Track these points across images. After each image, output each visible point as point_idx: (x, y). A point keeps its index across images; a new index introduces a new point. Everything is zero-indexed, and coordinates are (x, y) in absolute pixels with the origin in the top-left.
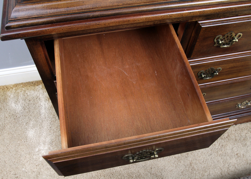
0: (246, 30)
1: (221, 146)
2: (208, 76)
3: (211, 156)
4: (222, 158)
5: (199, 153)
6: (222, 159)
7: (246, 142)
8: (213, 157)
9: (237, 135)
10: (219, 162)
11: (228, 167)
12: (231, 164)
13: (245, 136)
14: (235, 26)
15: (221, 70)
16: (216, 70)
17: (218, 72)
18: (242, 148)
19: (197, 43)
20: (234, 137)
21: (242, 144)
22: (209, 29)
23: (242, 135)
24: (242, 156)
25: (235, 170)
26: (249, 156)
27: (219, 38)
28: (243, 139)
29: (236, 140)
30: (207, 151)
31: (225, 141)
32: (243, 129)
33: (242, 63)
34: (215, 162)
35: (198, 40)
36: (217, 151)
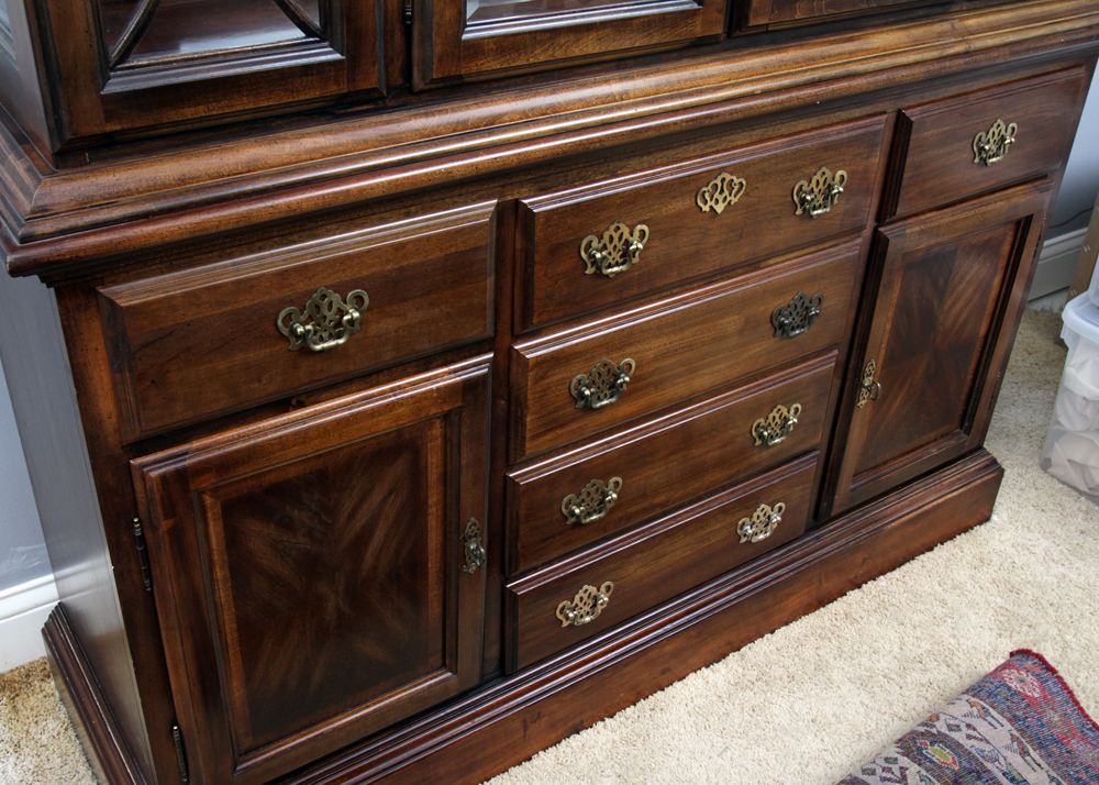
0: (652, 214)
1: (751, 712)
2: (602, 395)
3: (729, 753)
4: (769, 745)
5: (682, 757)
6: (768, 750)
7: (827, 675)
8: (737, 753)
9: (788, 662)
10: (764, 764)
11: (799, 768)
12: (806, 756)
13: (817, 658)
14: (618, 202)
15: (634, 365)
16: (619, 368)
17: (627, 375)
18: (823, 695)
19: (537, 267)
20: (780, 672)
21: (816, 684)
22: (556, 217)
23: (806, 656)
24: (833, 720)
25: (829, 770)
26: (854, 713)
27: (589, 245)
28: (813, 666)
29: (792, 678)
30: (709, 744)
31: (756, 690)
32: (802, 638)
33: (686, 333)
34: (749, 767)
35: (537, 258)
36: (741, 730)
